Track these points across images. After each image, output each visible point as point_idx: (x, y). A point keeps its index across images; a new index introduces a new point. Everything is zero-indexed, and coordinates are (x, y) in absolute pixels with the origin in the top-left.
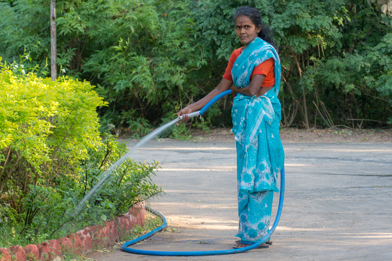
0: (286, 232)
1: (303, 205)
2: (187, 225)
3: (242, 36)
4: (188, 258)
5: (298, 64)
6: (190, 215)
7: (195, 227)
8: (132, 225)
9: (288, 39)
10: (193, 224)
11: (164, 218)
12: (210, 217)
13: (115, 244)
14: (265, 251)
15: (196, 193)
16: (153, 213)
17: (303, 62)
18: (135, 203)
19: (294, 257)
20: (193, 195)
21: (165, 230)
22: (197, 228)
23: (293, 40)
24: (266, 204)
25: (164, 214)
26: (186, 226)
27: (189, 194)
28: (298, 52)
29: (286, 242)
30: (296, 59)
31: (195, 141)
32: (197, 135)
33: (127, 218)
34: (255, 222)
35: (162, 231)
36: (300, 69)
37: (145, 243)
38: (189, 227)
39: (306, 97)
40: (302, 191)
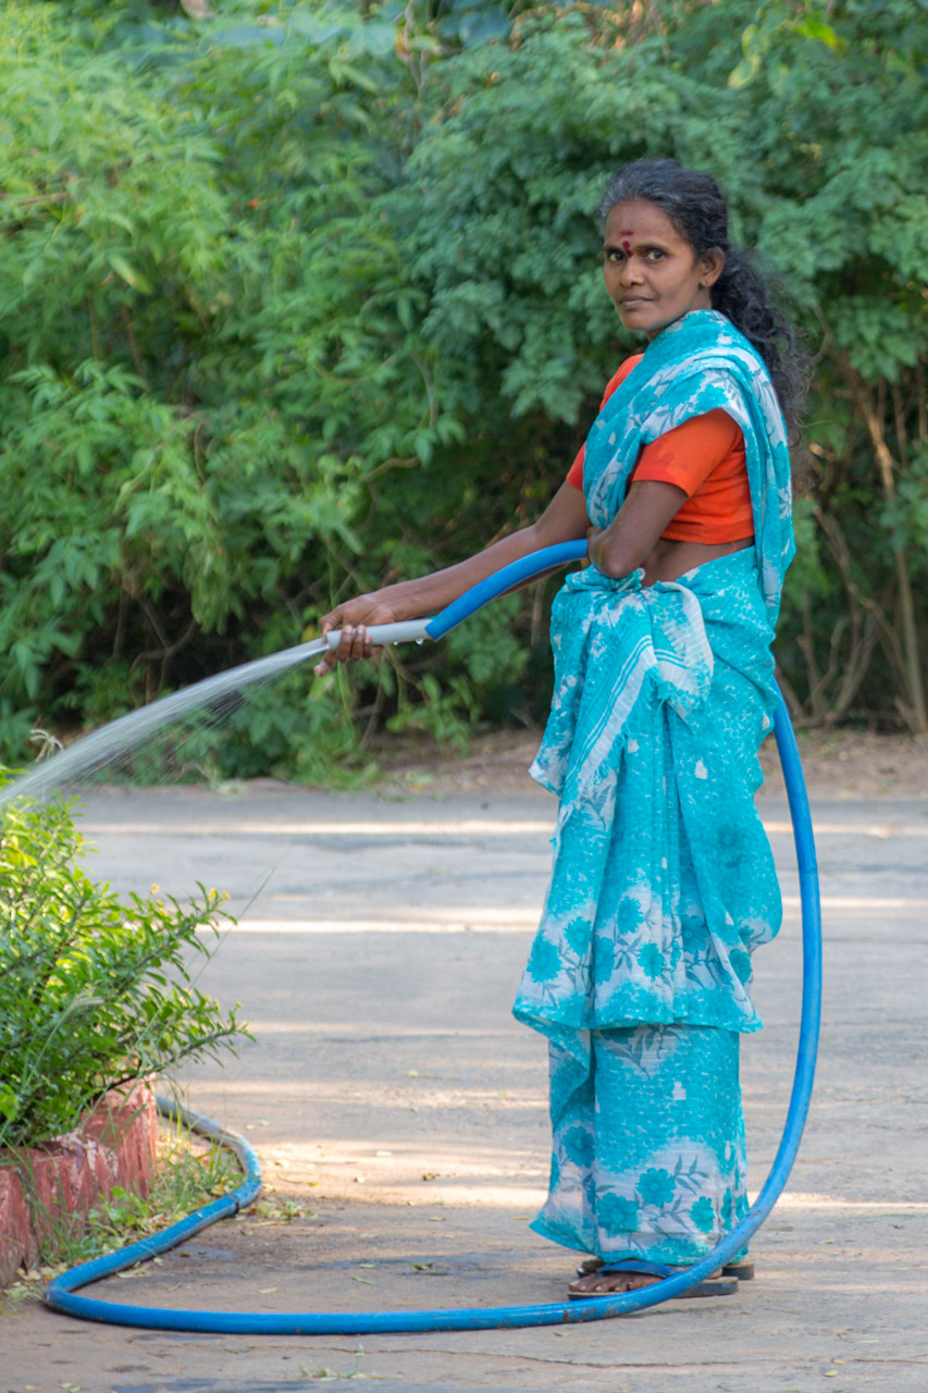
0: (818, 1219)
1: (899, 1091)
2: (355, 1186)
3: (630, 293)
4: (360, 1342)
5: (876, 428)
6: (366, 1138)
7: (390, 1195)
8: (95, 1188)
9: (832, 315)
10: (382, 1184)
11: (248, 1157)
12: (464, 1149)
13: (19, 1278)
14: (719, 1308)
15: (400, 1039)
16: (196, 1131)
17: (900, 419)
18: (113, 1086)
19: (854, 1335)
20: (384, 1046)
21: (253, 1213)
22: (403, 1200)
23: (853, 319)
24: (678, 1085)
25: (248, 1134)
26: (351, 1192)
27: (364, 1041)
28: (877, 372)
29: (820, 1266)
30: (867, 408)
31: (392, 791)
32: (405, 764)
33: (72, 1153)
34: (625, 1166)
35: (239, 1218)
36: (883, 453)
37: (157, 1273)
38: (363, 1197)
39: (914, 586)
40: (894, 1028)
